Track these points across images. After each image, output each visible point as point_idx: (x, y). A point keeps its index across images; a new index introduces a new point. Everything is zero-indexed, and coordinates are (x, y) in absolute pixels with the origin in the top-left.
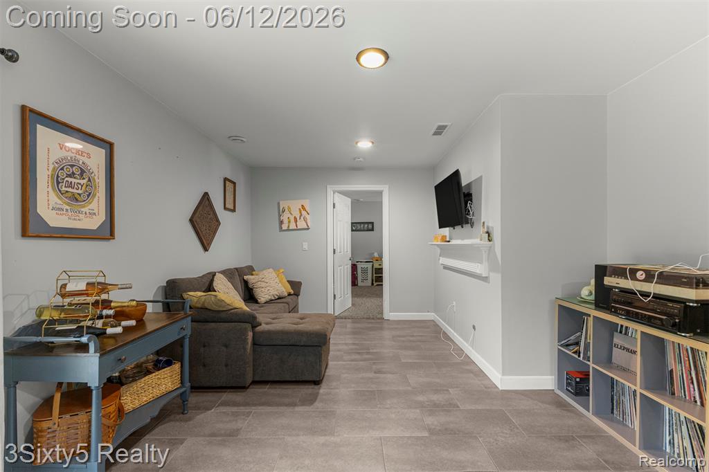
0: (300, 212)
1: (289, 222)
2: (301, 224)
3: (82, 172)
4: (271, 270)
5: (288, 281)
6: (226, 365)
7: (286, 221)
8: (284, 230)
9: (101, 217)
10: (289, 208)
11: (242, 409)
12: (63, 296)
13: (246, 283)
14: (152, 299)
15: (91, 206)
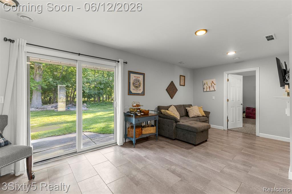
0: (211, 84)
1: (207, 88)
2: (212, 89)
3: (138, 81)
4: (197, 106)
5: (204, 111)
6: (168, 131)
7: (205, 88)
8: (205, 92)
9: (142, 91)
10: (207, 83)
11: (169, 144)
12: (133, 106)
13: (186, 110)
14: (154, 110)
15: (140, 88)
